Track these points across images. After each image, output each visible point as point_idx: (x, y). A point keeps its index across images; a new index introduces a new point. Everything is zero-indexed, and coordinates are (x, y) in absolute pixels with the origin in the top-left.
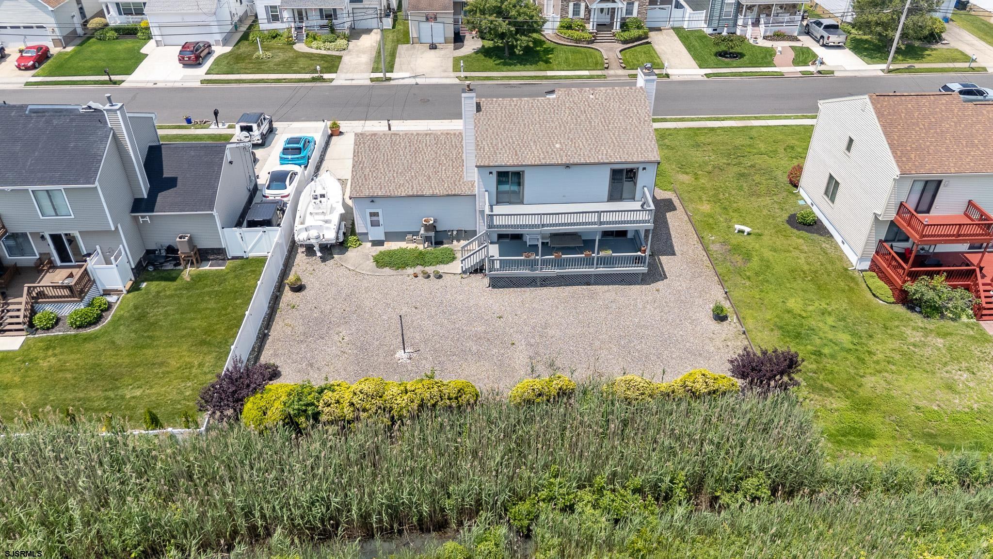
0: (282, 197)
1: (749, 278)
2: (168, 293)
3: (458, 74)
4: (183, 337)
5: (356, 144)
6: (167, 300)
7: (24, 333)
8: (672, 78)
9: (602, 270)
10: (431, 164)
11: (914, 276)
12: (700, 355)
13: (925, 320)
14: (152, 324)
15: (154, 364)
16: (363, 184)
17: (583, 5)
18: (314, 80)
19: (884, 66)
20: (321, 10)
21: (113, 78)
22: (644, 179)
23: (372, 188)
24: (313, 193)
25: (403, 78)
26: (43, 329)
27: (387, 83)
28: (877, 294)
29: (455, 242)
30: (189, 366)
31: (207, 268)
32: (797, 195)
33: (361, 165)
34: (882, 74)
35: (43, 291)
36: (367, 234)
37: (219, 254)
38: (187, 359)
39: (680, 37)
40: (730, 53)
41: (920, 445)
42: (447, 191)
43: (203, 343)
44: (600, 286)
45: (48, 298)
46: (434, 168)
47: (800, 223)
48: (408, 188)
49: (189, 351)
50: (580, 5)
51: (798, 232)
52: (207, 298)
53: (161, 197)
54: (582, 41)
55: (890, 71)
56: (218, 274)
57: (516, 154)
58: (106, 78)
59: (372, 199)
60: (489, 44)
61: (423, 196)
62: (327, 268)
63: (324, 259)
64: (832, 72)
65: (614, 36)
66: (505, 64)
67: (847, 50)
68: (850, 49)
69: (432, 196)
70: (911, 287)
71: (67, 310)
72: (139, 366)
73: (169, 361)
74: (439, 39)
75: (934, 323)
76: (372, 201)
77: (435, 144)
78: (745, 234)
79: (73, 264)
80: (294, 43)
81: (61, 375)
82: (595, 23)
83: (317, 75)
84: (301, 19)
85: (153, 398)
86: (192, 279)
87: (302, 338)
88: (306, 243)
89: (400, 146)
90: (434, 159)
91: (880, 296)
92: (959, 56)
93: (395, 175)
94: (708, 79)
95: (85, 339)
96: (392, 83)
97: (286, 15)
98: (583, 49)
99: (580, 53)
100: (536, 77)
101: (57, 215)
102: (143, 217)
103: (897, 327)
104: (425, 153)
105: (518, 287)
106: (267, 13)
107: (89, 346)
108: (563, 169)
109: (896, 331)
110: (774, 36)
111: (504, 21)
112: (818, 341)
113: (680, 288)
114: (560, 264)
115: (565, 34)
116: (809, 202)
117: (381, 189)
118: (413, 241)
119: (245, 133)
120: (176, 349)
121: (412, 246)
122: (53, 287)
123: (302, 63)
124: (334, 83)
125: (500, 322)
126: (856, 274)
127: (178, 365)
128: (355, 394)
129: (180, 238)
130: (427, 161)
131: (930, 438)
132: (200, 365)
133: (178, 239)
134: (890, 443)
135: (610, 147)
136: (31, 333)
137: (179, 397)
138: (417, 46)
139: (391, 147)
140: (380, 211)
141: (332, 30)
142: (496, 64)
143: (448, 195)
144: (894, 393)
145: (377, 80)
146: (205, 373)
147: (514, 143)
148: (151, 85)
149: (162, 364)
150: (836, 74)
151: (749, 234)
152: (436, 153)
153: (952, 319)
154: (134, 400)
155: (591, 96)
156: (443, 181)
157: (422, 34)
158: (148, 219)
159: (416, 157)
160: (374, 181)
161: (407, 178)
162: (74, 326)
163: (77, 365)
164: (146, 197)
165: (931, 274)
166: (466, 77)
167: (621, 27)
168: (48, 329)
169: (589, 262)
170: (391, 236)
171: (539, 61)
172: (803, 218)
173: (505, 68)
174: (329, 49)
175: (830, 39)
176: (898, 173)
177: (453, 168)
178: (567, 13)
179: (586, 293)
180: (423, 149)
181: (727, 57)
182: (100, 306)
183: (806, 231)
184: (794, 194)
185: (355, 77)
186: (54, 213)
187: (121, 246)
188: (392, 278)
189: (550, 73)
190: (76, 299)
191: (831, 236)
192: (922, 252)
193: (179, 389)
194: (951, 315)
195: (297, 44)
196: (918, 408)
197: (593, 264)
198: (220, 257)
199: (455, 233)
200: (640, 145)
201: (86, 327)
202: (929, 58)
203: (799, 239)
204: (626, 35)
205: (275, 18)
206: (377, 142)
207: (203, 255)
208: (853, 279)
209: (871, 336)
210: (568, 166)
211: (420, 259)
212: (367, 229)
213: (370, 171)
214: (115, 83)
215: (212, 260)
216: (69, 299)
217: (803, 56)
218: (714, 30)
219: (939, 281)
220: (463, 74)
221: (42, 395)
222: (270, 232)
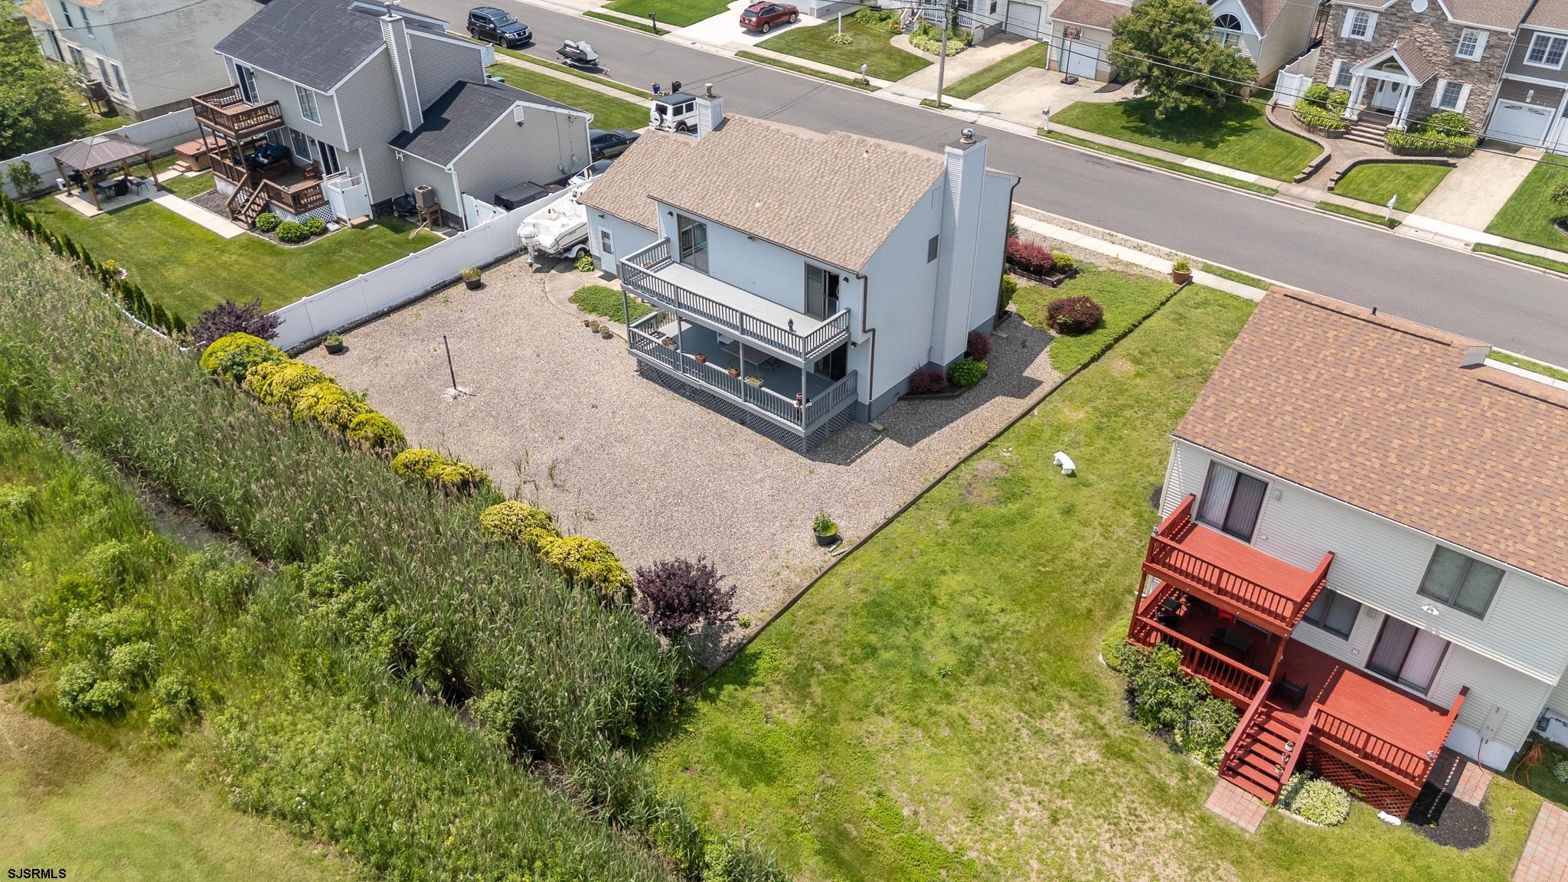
2: (378, 242)
6: (368, 248)
8: (1399, 231)
9: (751, 406)
13: (1124, 719)
14: (330, 262)
18: (855, 83)
21: (659, 25)
23: (605, 198)
25: (965, 111)
31: (439, 234)
36: (599, 259)
37: (457, 223)
44: (752, 432)
45: (279, 201)
53: (421, 137)
58: (649, 22)
59: (602, 214)
62: (525, 280)
65: (1386, 135)
75: (1131, 732)
76: (602, 217)
78: (1063, 472)
80: (899, 34)
83: (867, 78)
86: (414, 238)
96: (946, 112)
98: (1303, 143)
99: (1292, 147)
102: (398, 152)
107: (268, 259)
113: (844, 484)
114: (704, 373)
117: (612, 202)
124: (873, 93)
125: (586, 411)
129: (420, 188)
135: (817, 229)
140: (610, 233)
141: (955, 25)
145: (930, 103)
148: (688, 44)
151: (1070, 475)
153: (1174, 745)
155: (865, 155)
158: (402, 157)
164: (411, 131)
166: (1050, 132)
169: (737, 387)
178: (1327, 76)
185: (909, 92)
188: (565, 316)
194: (1179, 739)
195: (901, 36)
197: (740, 392)
198: (458, 227)
200: (855, 242)
204: (1412, 139)
207: (444, 219)
210: (750, 237)
212: (600, 253)
214: (657, 31)
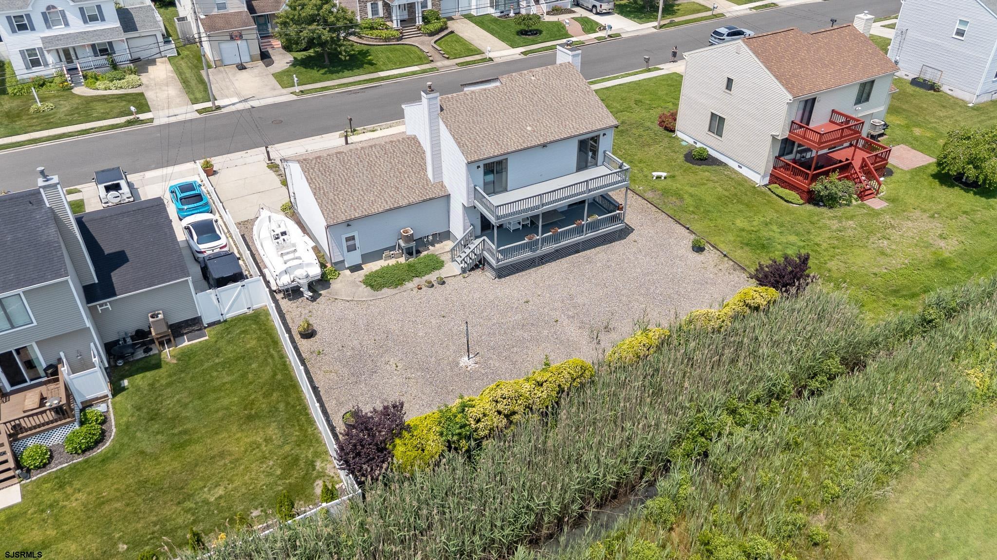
0: (221, 248)
1: (693, 212)
2: (164, 382)
3: (292, 89)
4: (222, 420)
5: (304, 172)
6: (169, 390)
7: (16, 480)
8: (497, 61)
9: (591, 235)
10: (392, 175)
11: (814, 178)
12: (707, 283)
13: (831, 210)
14: (173, 419)
15: (213, 458)
16: (334, 210)
17: (380, 4)
18: (129, 123)
19: (655, 24)
20: (93, 46)
22: (605, 145)
23: (346, 211)
24: (273, 233)
25: (233, 104)
26: (37, 468)
27: (218, 112)
28: (790, 200)
29: (430, 247)
30: (255, 446)
31: (186, 343)
32: (677, 138)
33: (322, 191)
34: (655, 30)
35: (19, 425)
36: (343, 261)
37: (194, 324)
38: (248, 440)
39: (475, 23)
40: (531, 31)
41: (893, 300)
42: (422, 197)
43: (250, 418)
44: (589, 251)
45: (26, 431)
46: (397, 178)
47: (698, 159)
48: (382, 203)
49: (242, 431)
50: (377, 4)
51: (701, 167)
52: (215, 374)
53: (117, 277)
54: (391, 39)
55: (661, 27)
56: (204, 347)
57: (498, 144)
59: (348, 224)
60: (300, 55)
61: (400, 207)
62: (322, 307)
63: (313, 299)
64: (619, 35)
65: (420, 30)
66: (332, 72)
67: (616, 15)
68: (618, 14)
69: (409, 205)
70: (817, 186)
71: (57, 437)
72: (196, 465)
73: (227, 448)
74: (246, 58)
75: (838, 211)
76: (348, 225)
77: (385, 154)
78: (663, 178)
79: (29, 383)
80: (72, 88)
81: (107, 508)
82: (399, 21)
83: (132, 117)
84: (69, 59)
85: (244, 490)
86: (179, 359)
87: (354, 379)
88: (291, 286)
89: (351, 164)
90: (391, 169)
91: (793, 201)
92: (700, 7)
93: (362, 193)
94: (525, 57)
95: (103, 460)
96: (224, 111)
97: (50, 58)
98: (398, 47)
99: (397, 50)
100: (372, 79)
101: (13, 327)
102: (101, 305)
103: (818, 220)
104: (380, 165)
105: (523, 270)
106: (24, 58)
107: (114, 466)
108: (540, 150)
109: (821, 224)
110: (553, 10)
111: (325, 29)
112: (779, 247)
113: (650, 235)
114: (556, 238)
115: (372, 34)
116: (691, 141)
117: (355, 210)
118: (390, 257)
119: (113, 193)
120: (225, 435)
121: (392, 262)
122: (28, 417)
123: (100, 108)
124: (156, 123)
125: (530, 307)
126: (764, 189)
127: (242, 449)
128: (497, 402)
129: (152, 317)
130: (386, 172)
131: (896, 292)
132: (268, 440)
133: (151, 320)
134: (875, 305)
135: (572, 120)
136: (26, 478)
137: (271, 479)
138: (222, 68)
139: (343, 166)
140: (356, 234)
141: (114, 66)
142: (323, 74)
143: (424, 201)
144: (854, 269)
145: (205, 110)
146: (280, 447)
147: (489, 134)
149: (222, 455)
150: (624, 36)
151: (665, 178)
152: (391, 163)
153: (846, 205)
154: (222, 501)
155: (533, 78)
156: (413, 188)
157: (225, 56)
158: (109, 306)
159: (373, 171)
160: (344, 204)
161: (376, 193)
162: (80, 451)
163: (117, 490)
164: (97, 281)
165: (826, 174)
166: (302, 91)
167: (423, 21)
168: (45, 465)
169: (580, 230)
170: (369, 257)
171: (363, 64)
172: (700, 154)
173: (334, 76)
174: (121, 88)
175: (603, 7)
176: (791, 98)
177: (415, 174)
178: (367, 13)
179: (581, 259)
180: (376, 162)
181: (529, 35)
182: (97, 420)
183: (706, 165)
184: (674, 137)
185: (176, 112)
186: (9, 326)
187: (92, 345)
188: (397, 296)
189: (382, 74)
190: (68, 420)
191: (726, 164)
192: (803, 159)
193: (264, 472)
194: (845, 202)
195: (75, 89)
196: (875, 274)
197: (583, 232)
198: (196, 328)
199: (431, 238)
200: (595, 114)
201: (92, 449)
202: (679, 12)
203: (703, 172)
204: (431, 27)
205: (36, 63)
206: (325, 164)
207: (177, 330)
208: (764, 193)
209: (809, 232)
210: (544, 146)
211: (413, 272)
212: (343, 256)
213: (335, 195)
215: (186, 333)
216: (59, 423)
217: (589, 26)
218: (502, 12)
219: (834, 177)
220: (297, 89)
221: (102, 537)
222: (249, 285)
